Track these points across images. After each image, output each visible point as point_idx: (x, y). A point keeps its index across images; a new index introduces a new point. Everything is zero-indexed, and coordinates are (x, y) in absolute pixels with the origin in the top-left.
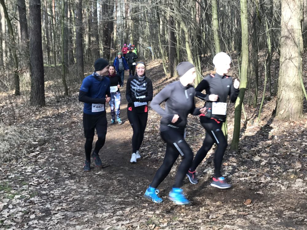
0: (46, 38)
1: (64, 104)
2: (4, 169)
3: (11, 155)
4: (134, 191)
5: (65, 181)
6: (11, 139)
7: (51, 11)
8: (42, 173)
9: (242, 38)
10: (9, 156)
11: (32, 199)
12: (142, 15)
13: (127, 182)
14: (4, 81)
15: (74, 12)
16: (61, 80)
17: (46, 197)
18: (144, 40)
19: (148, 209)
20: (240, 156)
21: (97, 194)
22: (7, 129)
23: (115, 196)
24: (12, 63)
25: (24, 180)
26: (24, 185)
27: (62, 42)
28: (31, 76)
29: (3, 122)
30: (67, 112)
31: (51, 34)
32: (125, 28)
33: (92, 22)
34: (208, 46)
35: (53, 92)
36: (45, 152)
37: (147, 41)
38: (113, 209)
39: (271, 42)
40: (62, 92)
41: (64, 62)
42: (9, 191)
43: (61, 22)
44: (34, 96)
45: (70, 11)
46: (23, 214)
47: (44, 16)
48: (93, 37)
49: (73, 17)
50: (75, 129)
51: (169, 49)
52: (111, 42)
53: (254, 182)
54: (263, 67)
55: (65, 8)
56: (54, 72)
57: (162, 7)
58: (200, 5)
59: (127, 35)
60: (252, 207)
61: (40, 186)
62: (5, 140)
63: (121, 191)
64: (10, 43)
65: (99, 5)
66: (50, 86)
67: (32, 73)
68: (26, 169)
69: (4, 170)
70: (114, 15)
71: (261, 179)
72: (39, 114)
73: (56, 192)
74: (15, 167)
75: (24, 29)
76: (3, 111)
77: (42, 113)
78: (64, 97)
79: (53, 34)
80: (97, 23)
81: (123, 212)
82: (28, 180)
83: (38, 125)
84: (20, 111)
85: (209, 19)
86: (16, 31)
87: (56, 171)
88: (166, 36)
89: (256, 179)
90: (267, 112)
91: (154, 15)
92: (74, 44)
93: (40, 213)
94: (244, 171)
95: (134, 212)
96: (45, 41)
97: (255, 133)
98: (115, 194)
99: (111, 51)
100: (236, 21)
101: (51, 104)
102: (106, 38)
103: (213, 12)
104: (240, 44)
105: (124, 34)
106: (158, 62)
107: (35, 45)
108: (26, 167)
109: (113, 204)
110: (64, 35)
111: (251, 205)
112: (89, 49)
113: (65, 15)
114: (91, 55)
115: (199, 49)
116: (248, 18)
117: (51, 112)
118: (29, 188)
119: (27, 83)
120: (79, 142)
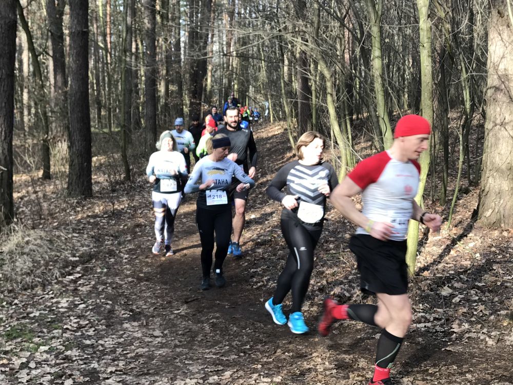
0: (95, 86)
1: (122, 195)
2: (22, 302)
3: (33, 279)
4: (238, 343)
5: (123, 323)
6: (34, 251)
7: (105, 41)
8: (86, 310)
9: (422, 89)
10: (31, 281)
11: (68, 353)
12: (255, 49)
13: (226, 327)
14: (25, 156)
15: (142, 44)
16: (119, 155)
17: (91, 350)
18: (257, 91)
19: (262, 373)
20: (417, 287)
21: (176, 346)
22: (29, 235)
23: (207, 351)
24: (39, 126)
25: (55, 320)
26: (56, 329)
27: (123, 93)
28: (69, 147)
29: (22, 224)
30: (128, 207)
31: (104, 79)
32: (227, 71)
33: (171, 60)
34: (363, 101)
35: (104, 174)
36: (90, 274)
37: (262, 92)
38: (202, 372)
39: (470, 96)
40: (120, 175)
41: (124, 125)
42: (30, 339)
43: (120, 60)
44: (74, 181)
45: (136, 41)
46: (53, 377)
47: (93, 49)
48: (173, 85)
49: (140, 51)
50: (141, 236)
51: (299, 105)
52: (203, 92)
53: (441, 332)
54: (457, 138)
55: (128, 37)
56: (108, 141)
57: (289, 37)
58: (352, 33)
59: (230, 82)
60: (438, 373)
61: (82, 332)
62: (25, 254)
63: (216, 343)
64: (36, 93)
65: (184, 32)
66: (101, 165)
67: (71, 143)
68: (58, 303)
69: (23, 304)
70: (209, 48)
71: (453, 326)
72: (82, 211)
73: (109, 342)
74: (41, 298)
75: (59, 71)
76: (21, 206)
77: (87, 209)
78: (123, 184)
79: (106, 79)
80: (180, 61)
81: (220, 377)
82: (61, 321)
83: (80, 230)
84: (50, 205)
85: (366, 56)
86: (46, 74)
87: (108, 307)
88: (293, 84)
89: (445, 326)
90: (463, 213)
91: (275, 49)
92: (142, 96)
93: (82, 377)
94: (423, 312)
95: (238, 378)
96: (93, 90)
97: (443, 247)
98: (207, 347)
99: (202, 108)
100: (411, 61)
101: (103, 195)
102: (195, 86)
103: (373, 45)
104: (417, 99)
105: (225, 81)
106: (279, 127)
107: (78, 96)
108: (59, 299)
109: (202, 364)
110: (125, 81)
111: (435, 370)
112: (166, 104)
113: (128, 47)
114: (169, 115)
115: (349, 106)
116: (432, 57)
117: (101, 208)
118: (64, 335)
119: (62, 159)
120: (146, 258)
